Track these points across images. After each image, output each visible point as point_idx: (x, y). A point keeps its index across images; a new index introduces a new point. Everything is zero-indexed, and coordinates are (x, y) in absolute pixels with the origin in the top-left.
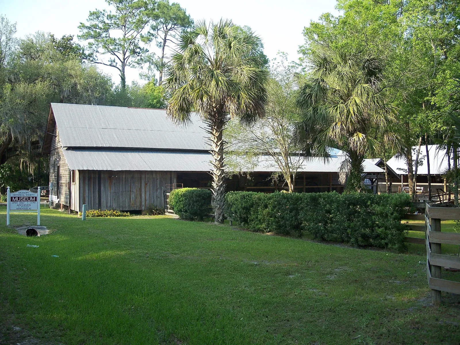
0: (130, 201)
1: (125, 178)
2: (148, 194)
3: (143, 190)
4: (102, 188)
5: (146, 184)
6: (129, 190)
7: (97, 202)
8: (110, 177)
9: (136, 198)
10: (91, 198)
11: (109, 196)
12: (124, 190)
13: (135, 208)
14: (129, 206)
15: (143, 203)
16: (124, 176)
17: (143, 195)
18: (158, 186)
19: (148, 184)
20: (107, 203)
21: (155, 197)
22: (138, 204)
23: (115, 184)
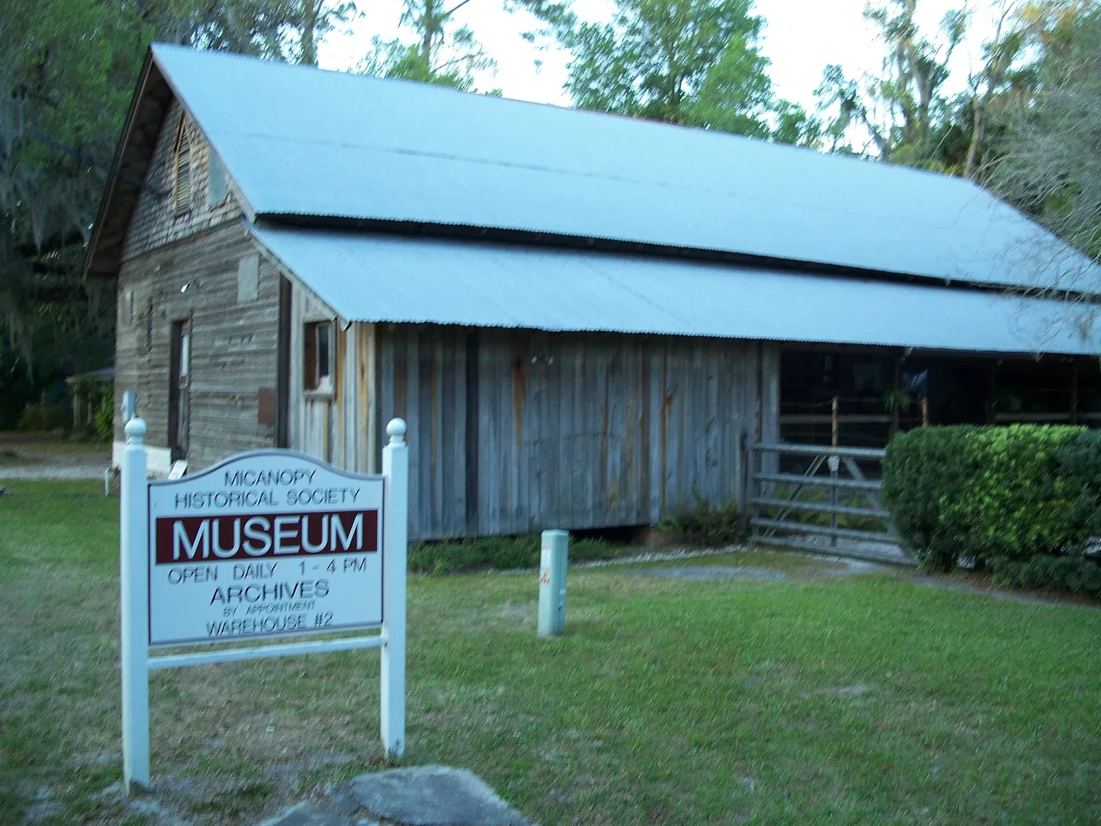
0: (603, 484)
1: (584, 367)
2: (673, 446)
3: (655, 429)
4: (484, 419)
5: (668, 400)
6: (600, 428)
7: (460, 490)
8: (518, 364)
9: (626, 467)
10: (433, 469)
11: (514, 457)
12: (579, 429)
13: (623, 515)
14: (598, 506)
15: (655, 493)
16: (578, 362)
17: (655, 454)
18: (714, 410)
19: (676, 403)
20: (504, 495)
21: (701, 462)
22: (634, 497)
23: (538, 397)
